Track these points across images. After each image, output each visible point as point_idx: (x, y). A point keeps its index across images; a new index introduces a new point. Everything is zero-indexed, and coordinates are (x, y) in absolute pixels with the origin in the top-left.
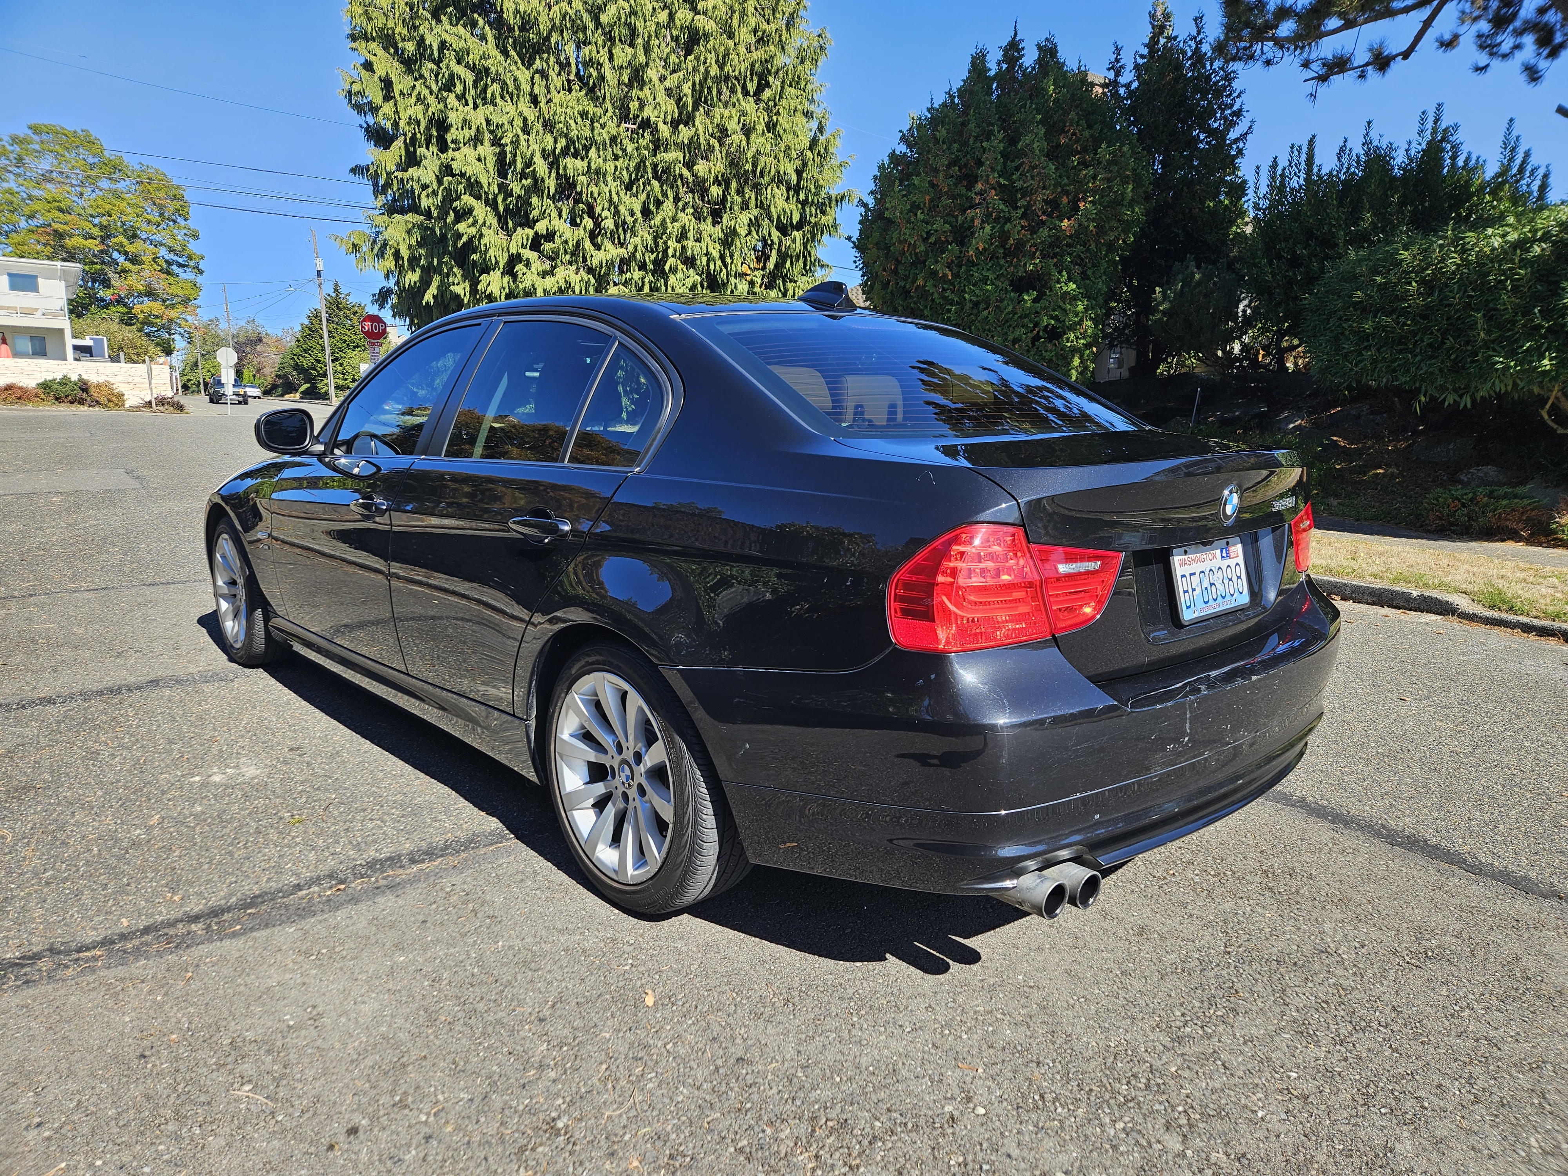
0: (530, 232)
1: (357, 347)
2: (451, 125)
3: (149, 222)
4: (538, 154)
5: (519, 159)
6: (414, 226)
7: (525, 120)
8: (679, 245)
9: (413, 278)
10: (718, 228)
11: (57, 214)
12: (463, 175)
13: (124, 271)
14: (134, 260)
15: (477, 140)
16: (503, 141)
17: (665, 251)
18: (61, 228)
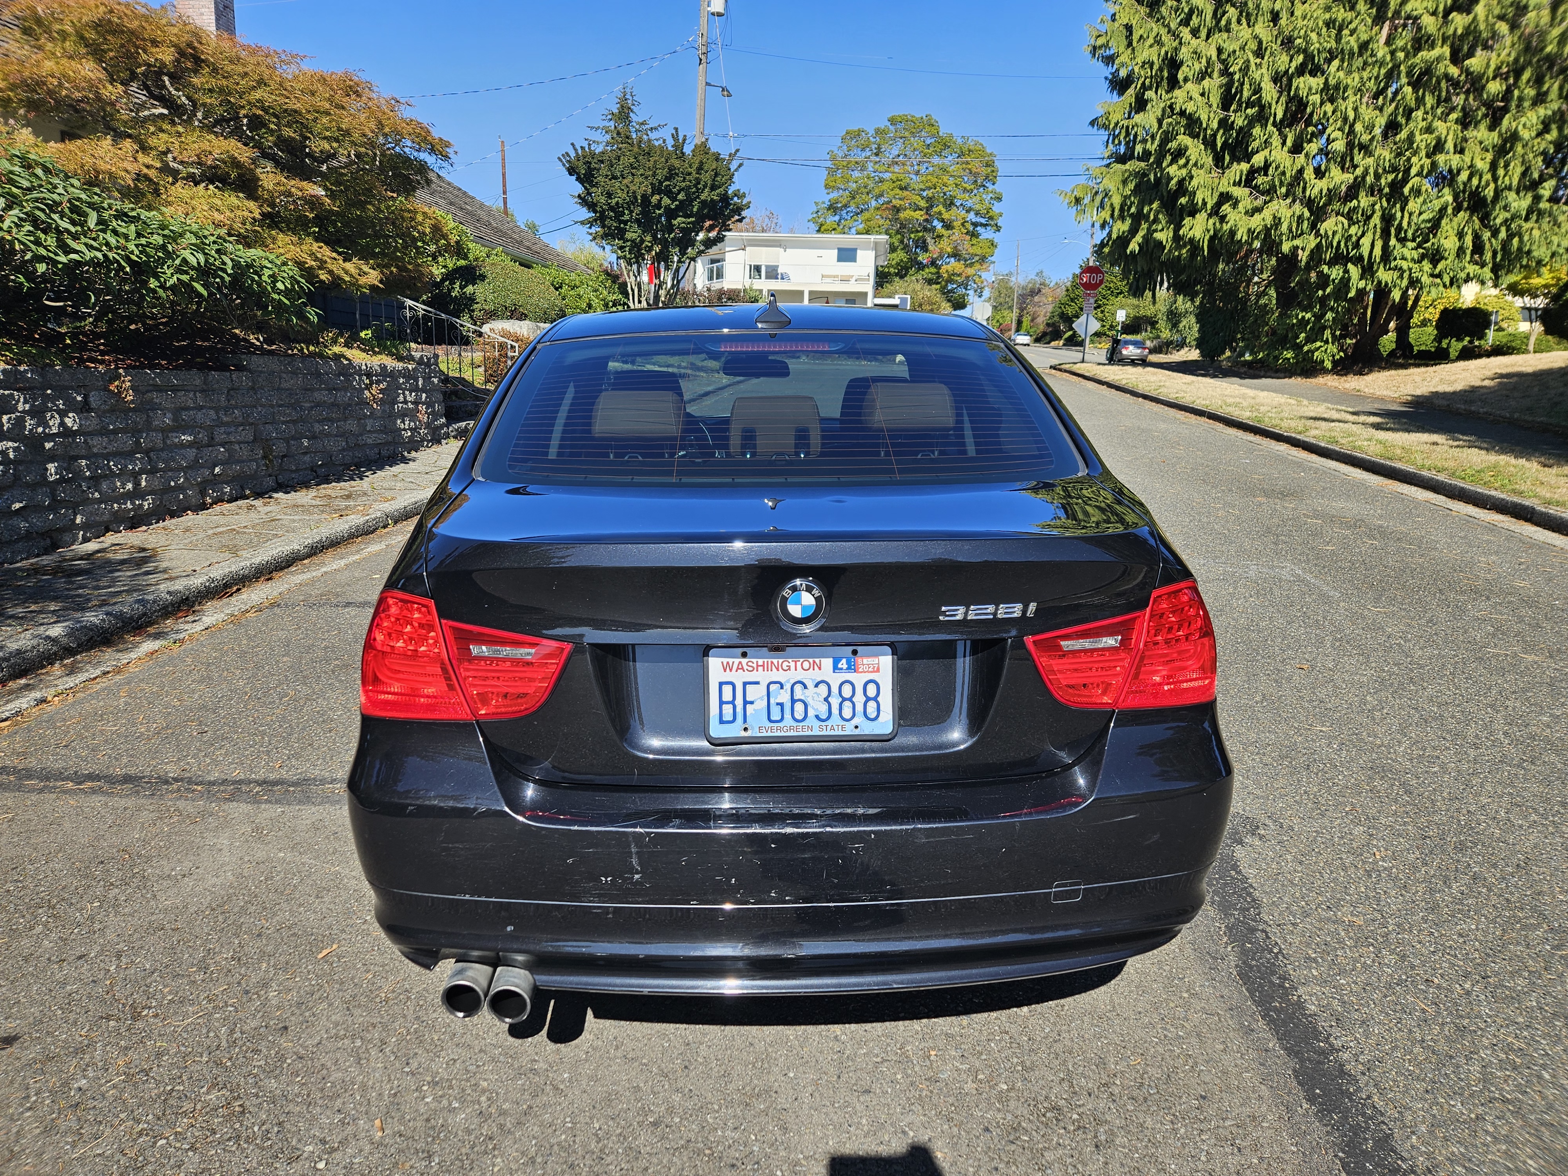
0: (1245, 167)
1: (1121, 293)
2: (1182, 63)
3: (965, 190)
4: (1267, 78)
5: (1246, 86)
6: (1130, 175)
7: (1260, 43)
8: (1429, 161)
9: (1122, 227)
10: (1495, 135)
11: (898, 191)
12: (1182, 113)
13: (940, 237)
14: (948, 226)
15: (1204, 74)
16: (1231, 70)
17: (1407, 171)
18: (896, 202)
